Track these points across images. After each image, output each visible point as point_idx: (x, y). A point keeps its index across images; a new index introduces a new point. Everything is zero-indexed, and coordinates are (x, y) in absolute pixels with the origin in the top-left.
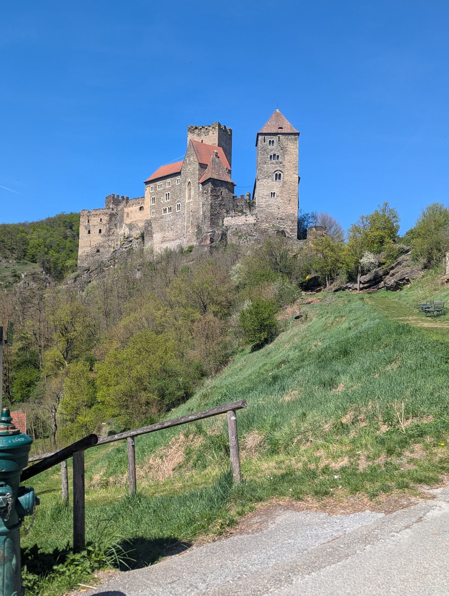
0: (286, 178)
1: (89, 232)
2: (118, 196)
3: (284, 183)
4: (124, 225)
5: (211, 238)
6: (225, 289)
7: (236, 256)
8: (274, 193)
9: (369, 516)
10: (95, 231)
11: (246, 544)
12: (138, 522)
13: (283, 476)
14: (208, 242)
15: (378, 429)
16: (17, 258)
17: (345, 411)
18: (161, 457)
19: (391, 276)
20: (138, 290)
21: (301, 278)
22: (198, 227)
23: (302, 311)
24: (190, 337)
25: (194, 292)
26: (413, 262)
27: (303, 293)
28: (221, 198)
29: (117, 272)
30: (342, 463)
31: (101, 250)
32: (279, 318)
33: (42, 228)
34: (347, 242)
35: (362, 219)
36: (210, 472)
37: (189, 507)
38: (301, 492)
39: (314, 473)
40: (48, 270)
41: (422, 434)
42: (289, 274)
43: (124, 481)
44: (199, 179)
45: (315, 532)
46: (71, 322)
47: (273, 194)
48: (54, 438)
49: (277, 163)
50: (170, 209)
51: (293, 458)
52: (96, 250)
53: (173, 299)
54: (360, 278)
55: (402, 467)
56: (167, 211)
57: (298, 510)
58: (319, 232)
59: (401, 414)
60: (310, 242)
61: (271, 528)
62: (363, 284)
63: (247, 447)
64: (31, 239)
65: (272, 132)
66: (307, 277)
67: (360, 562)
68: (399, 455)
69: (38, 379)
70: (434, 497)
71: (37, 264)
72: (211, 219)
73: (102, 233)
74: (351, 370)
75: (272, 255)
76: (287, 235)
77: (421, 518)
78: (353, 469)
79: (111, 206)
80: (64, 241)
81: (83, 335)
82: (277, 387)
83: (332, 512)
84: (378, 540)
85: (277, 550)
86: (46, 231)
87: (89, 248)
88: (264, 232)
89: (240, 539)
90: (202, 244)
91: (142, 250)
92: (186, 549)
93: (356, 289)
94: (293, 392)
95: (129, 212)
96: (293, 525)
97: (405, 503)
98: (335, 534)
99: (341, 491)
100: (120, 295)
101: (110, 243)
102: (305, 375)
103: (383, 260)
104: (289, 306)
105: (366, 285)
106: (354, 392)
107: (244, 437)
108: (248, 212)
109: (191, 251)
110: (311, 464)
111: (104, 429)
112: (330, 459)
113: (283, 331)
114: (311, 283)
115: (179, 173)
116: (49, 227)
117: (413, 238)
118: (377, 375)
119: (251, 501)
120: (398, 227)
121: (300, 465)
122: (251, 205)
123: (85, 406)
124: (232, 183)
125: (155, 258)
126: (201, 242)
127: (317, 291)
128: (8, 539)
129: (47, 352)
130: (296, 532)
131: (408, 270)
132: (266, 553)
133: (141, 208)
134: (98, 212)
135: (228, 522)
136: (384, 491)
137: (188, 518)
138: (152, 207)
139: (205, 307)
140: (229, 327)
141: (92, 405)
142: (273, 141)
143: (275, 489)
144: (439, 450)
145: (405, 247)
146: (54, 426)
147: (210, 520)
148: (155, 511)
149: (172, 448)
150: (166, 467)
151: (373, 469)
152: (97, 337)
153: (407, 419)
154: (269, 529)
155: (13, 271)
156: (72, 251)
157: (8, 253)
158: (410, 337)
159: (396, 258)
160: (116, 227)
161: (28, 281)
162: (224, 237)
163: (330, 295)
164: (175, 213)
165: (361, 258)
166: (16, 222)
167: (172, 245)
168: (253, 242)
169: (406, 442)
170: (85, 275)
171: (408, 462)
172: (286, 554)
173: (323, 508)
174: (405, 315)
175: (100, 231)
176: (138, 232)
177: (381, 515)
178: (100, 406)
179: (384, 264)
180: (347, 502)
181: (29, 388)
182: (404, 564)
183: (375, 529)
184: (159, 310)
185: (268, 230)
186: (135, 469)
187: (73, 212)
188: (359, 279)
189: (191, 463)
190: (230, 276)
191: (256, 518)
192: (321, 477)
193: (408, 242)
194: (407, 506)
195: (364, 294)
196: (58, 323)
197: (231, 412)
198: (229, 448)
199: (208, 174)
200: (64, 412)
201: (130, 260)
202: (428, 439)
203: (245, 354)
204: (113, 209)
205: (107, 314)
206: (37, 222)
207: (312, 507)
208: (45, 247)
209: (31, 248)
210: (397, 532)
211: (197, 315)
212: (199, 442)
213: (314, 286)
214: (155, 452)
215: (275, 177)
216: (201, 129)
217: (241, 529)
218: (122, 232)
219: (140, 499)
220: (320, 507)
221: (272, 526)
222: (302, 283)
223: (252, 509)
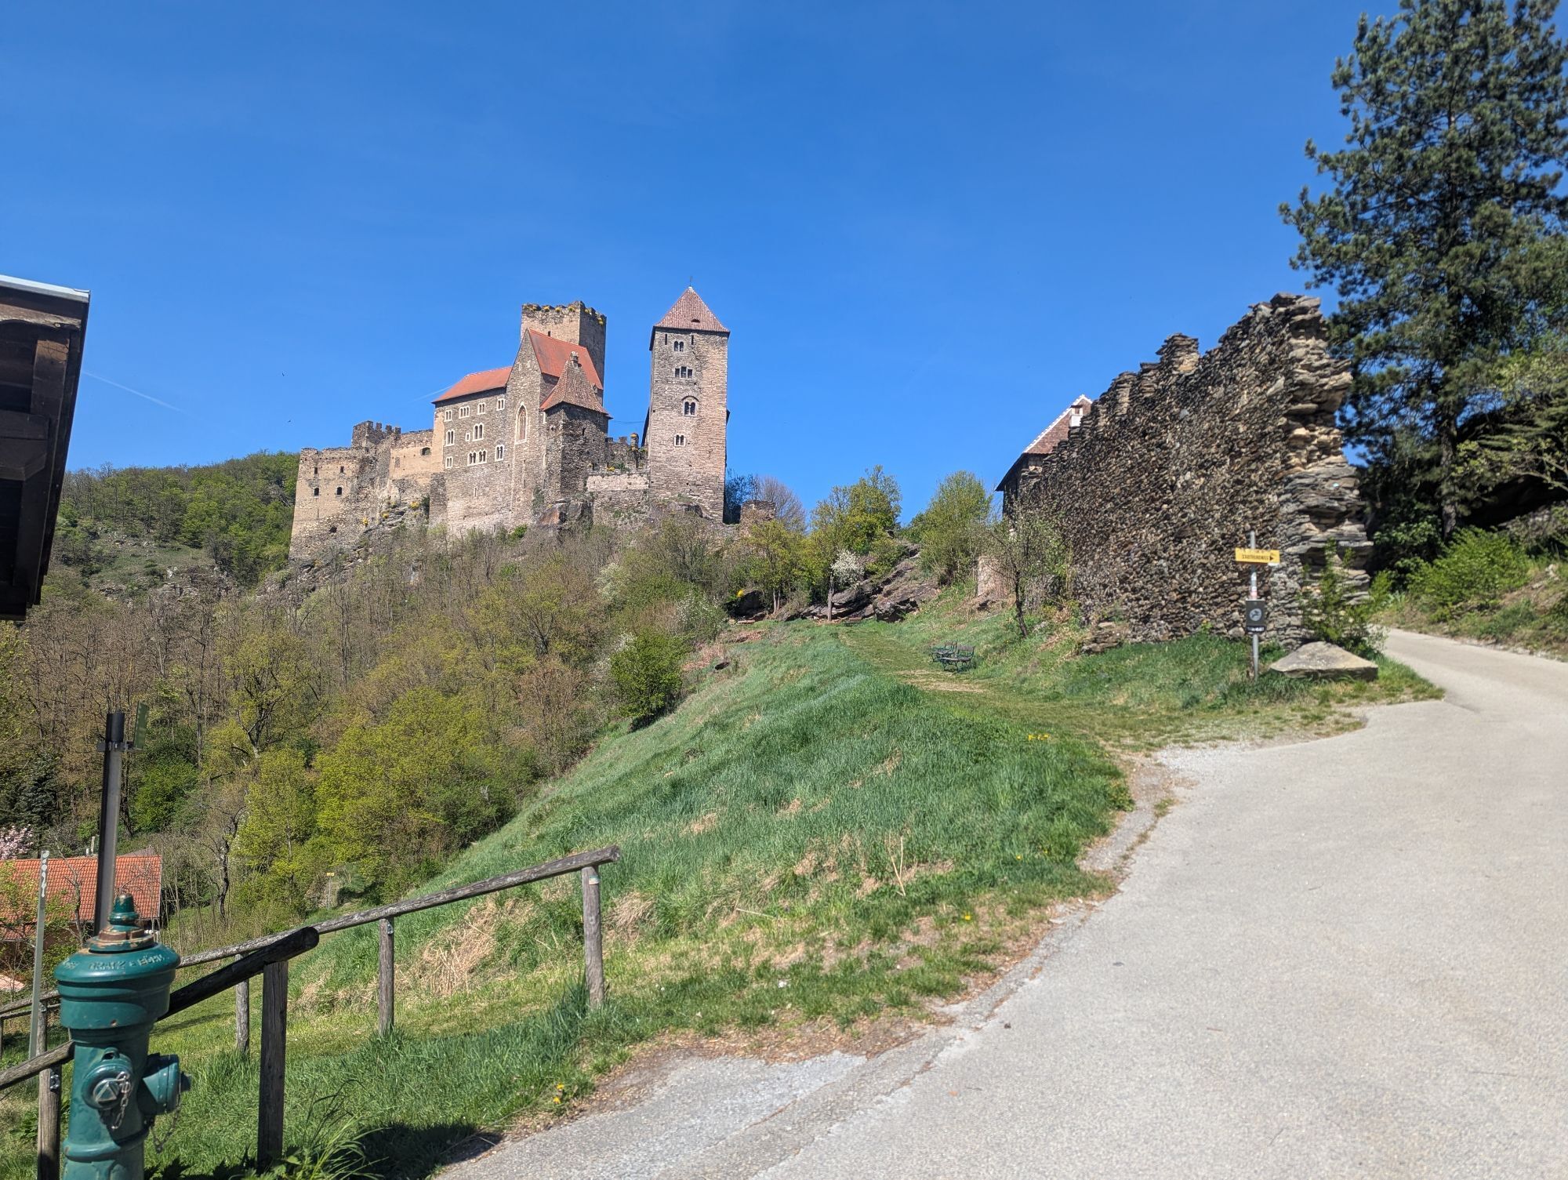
0: (703, 414)
1: (317, 492)
2: (379, 425)
3: (701, 419)
4: (389, 482)
5: (561, 514)
6: (586, 611)
7: (609, 546)
8: (682, 437)
9: (839, 1062)
10: (328, 491)
11: (609, 1133)
12: (395, 1092)
13: (685, 985)
14: (556, 520)
15: (858, 886)
16: (160, 538)
17: (800, 851)
18: (448, 947)
19: (885, 596)
20: (413, 608)
21: (728, 594)
22: (537, 491)
23: (728, 654)
24: (514, 702)
25: (523, 614)
26: (922, 573)
27: (732, 621)
28: (582, 441)
29: (372, 572)
30: (793, 955)
31: (340, 527)
32: (687, 666)
33: (218, 480)
34: (811, 531)
35: (836, 493)
36: (545, 977)
37: (500, 1057)
38: (718, 1020)
39: (742, 978)
40: (225, 564)
41: (933, 899)
42: (706, 585)
43: (368, 998)
44: (541, 403)
45: (740, 1101)
46: (271, 670)
47: (680, 439)
48: (222, 906)
49: (688, 383)
50: (483, 455)
51: (703, 946)
52: (328, 529)
53: (483, 628)
54: (833, 598)
55: (898, 963)
56: (477, 458)
57: (709, 1055)
58: (762, 512)
59: (899, 857)
60: (746, 530)
61: (659, 1097)
62: (837, 607)
63: (618, 924)
64: (191, 501)
65: (680, 327)
66: (740, 593)
67: (820, 1158)
68: (894, 939)
69: (192, 784)
70: (951, 1021)
71: (202, 551)
72: (563, 478)
73: (344, 496)
74: (812, 771)
75: (677, 550)
76: (705, 514)
77: (928, 1063)
78: (813, 968)
79: (364, 444)
80: (264, 506)
81: (295, 696)
82: (678, 806)
83: (773, 1057)
84: (854, 1112)
85: (668, 1142)
86: (224, 486)
87: (315, 524)
88: (661, 507)
89: (597, 1122)
90: (544, 523)
91: (423, 532)
92: (490, 1146)
93: (825, 617)
94: (709, 816)
95: (401, 457)
96: (700, 1087)
97: (902, 1034)
98: (777, 1104)
99: (790, 1015)
100: (375, 617)
101: (359, 515)
102: (729, 782)
103: (871, 566)
104: (706, 645)
105: (842, 610)
106: (818, 815)
107: (613, 905)
108: (633, 467)
109: (521, 536)
110: (736, 958)
111: (330, 884)
112: (771, 949)
113: (694, 691)
114: (746, 603)
115: (502, 390)
116: (231, 479)
117: (922, 529)
118: (859, 784)
119: (623, 1041)
120: (898, 509)
121: (717, 961)
122: (639, 456)
123: (292, 839)
124: (604, 414)
125: (450, 546)
126: (542, 519)
127: (758, 619)
128: (116, 1168)
129: (214, 731)
130: (705, 1103)
131: (914, 585)
132: (647, 1150)
133: (425, 451)
134: (336, 454)
135: (576, 1088)
136: (866, 1013)
137: (498, 1083)
138: (447, 451)
139: (546, 644)
140: (590, 683)
141: (307, 836)
142: (682, 344)
143: (670, 1013)
144: (962, 929)
145: (909, 545)
146: (222, 881)
147: (542, 1084)
148: (430, 1067)
149: (469, 928)
150: (456, 966)
151: (849, 968)
152: (325, 698)
153: (909, 866)
154: (655, 1098)
155: (149, 563)
156: (278, 526)
157: (139, 526)
158: (915, 712)
159: (894, 564)
160: (372, 484)
161: (181, 583)
162: (586, 513)
163: (780, 628)
164: (491, 462)
165: (834, 562)
166: (161, 465)
167: (485, 524)
168: (641, 524)
169: (906, 914)
170: (305, 577)
171: (909, 954)
172: (685, 1151)
173: (757, 1050)
174: (909, 668)
175: (340, 491)
176: (418, 495)
177: (860, 1060)
178: (322, 839)
179: (873, 573)
180: (801, 1037)
181: (170, 803)
182: (898, 1158)
183: (849, 1089)
184: (453, 647)
185: (669, 503)
186: (393, 972)
187: (284, 451)
188: (829, 599)
189: (508, 956)
190: (596, 586)
191: (631, 1076)
192: (755, 986)
193: (915, 536)
194: (906, 1040)
195: (838, 625)
196: (241, 671)
197: (590, 869)
198: (582, 925)
199: (558, 395)
200: (246, 851)
201: (398, 549)
202: (944, 908)
203: (620, 735)
204: (367, 450)
205: (346, 655)
206: (206, 468)
207: (736, 1049)
208: (221, 517)
209: (191, 519)
210: (888, 1094)
211: (530, 660)
212: (524, 915)
213: (752, 608)
214: (434, 936)
215: (683, 408)
216: (547, 311)
217: (601, 1101)
218: (385, 494)
219: (400, 1043)
220: (751, 1048)
221: (660, 1092)
222: (730, 604)
223: (623, 1058)
